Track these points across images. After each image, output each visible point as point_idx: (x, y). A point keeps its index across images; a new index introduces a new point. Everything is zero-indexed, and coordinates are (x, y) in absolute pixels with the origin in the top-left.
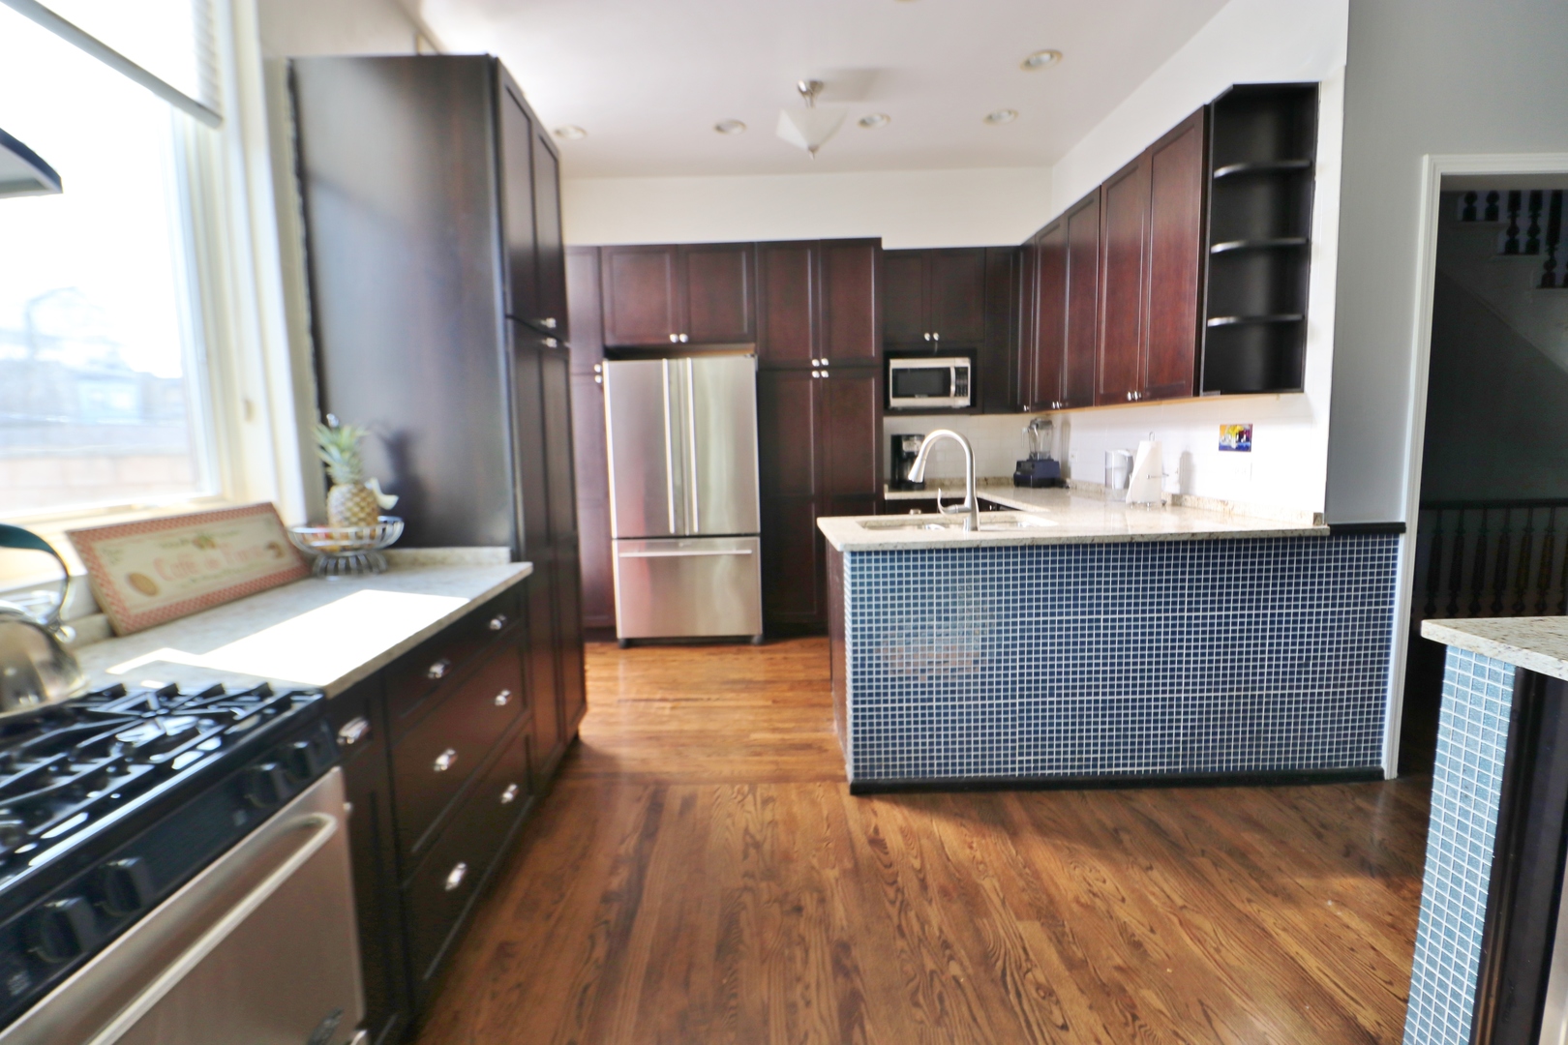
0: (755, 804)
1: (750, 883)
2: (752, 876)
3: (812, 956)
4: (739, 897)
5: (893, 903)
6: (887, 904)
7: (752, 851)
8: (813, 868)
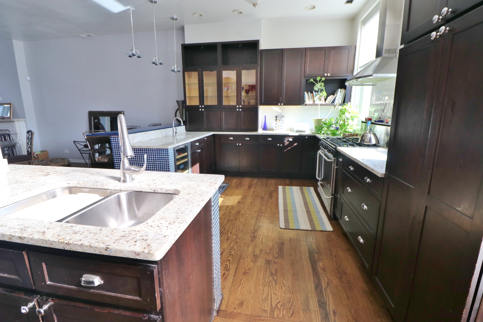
0: (271, 298)
1: (275, 260)
2: (274, 262)
3: (261, 240)
4: (278, 256)
5: (234, 249)
6: (236, 250)
7: (274, 272)
8: (253, 262)
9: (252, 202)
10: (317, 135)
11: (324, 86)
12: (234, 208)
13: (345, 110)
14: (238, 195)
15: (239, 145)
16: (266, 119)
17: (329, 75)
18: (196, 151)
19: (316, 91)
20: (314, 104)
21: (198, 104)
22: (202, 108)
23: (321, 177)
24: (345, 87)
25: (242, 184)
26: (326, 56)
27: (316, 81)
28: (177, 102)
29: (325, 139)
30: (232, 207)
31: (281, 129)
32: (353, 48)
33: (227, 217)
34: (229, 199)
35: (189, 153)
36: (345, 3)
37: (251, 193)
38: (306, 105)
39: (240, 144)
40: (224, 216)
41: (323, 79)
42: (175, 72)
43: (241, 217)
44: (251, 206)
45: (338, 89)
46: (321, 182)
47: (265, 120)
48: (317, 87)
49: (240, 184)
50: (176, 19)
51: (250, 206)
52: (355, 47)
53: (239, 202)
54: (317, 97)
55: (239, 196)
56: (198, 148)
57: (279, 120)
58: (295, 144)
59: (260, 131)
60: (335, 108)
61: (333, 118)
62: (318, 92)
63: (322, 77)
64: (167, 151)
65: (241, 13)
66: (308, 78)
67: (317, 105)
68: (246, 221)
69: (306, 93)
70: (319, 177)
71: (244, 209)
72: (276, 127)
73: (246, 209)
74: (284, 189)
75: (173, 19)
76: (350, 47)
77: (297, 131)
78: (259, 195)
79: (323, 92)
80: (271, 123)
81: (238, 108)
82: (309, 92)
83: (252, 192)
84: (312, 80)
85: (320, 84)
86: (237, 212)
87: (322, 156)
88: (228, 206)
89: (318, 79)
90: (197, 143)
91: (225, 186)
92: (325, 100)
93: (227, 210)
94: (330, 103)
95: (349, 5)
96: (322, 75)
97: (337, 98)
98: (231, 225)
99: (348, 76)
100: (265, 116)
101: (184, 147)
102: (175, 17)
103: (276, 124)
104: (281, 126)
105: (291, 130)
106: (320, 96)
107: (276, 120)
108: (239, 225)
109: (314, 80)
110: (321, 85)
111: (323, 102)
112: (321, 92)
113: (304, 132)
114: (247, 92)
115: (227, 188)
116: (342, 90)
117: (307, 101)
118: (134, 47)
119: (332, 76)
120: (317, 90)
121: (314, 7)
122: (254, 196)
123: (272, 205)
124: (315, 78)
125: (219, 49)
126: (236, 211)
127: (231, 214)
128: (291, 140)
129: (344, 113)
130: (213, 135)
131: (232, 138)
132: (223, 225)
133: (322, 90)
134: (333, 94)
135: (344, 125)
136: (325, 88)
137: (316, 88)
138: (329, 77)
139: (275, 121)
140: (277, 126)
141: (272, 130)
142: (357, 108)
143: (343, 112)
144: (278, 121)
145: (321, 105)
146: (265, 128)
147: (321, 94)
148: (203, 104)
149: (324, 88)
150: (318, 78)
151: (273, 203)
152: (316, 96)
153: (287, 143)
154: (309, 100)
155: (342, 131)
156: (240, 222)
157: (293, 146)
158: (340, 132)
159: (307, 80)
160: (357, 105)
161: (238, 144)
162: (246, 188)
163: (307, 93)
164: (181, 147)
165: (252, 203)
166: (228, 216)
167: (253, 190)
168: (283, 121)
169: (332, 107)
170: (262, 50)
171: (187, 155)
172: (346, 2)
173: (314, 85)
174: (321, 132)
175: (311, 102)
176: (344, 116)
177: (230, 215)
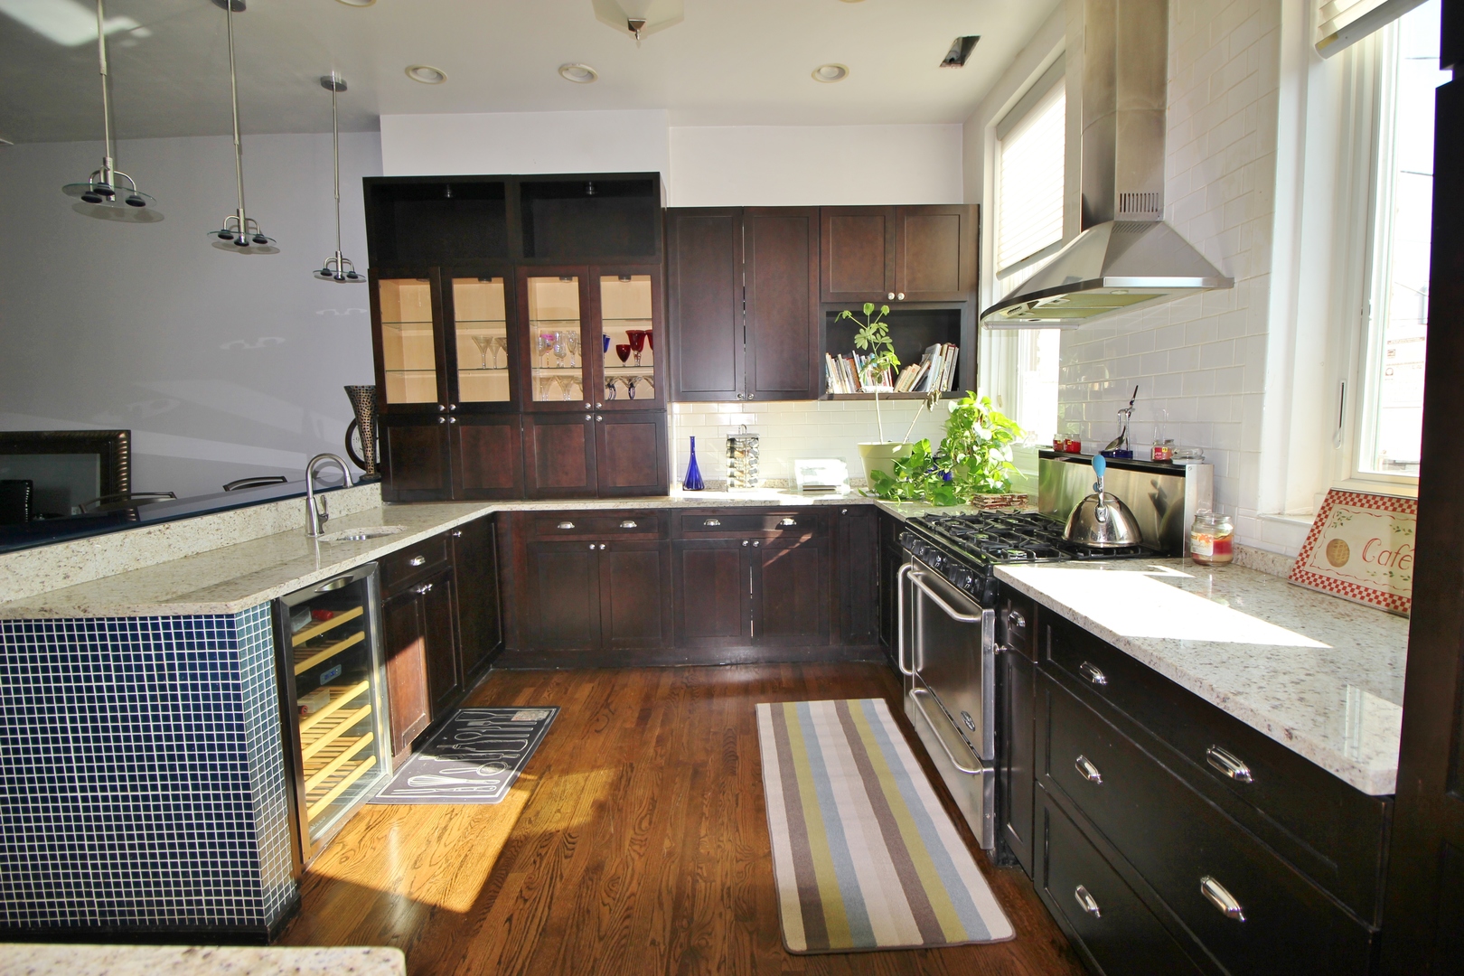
9: (653, 801)
10: (881, 502)
11: (887, 334)
12: (577, 847)
13: (971, 412)
14: (594, 766)
15: (597, 547)
16: (696, 449)
17: (902, 297)
18: (412, 590)
19: (861, 352)
20: (860, 396)
21: (435, 400)
22: (448, 414)
23: (917, 666)
24: (954, 338)
25: (612, 707)
26: (888, 236)
27: (859, 314)
28: (352, 392)
29: (921, 524)
30: (569, 839)
31: (750, 482)
32: (972, 213)
33: (540, 910)
34: (555, 790)
35: (372, 604)
36: (941, 65)
37: (651, 752)
38: (831, 397)
39: (603, 546)
40: (526, 901)
41: (886, 310)
42: (336, 278)
43: (607, 900)
44: (650, 823)
45: (934, 343)
46: (919, 690)
47: (693, 451)
48: (864, 337)
49: (607, 705)
50: (342, 87)
51: (645, 824)
52: (976, 207)
53: (600, 808)
54: (866, 370)
55: (600, 767)
56: (421, 575)
57: (742, 452)
58: (805, 538)
59: (678, 494)
60: (929, 406)
61: (926, 440)
62: (866, 353)
63: (878, 304)
64: (231, 624)
65: (591, 75)
66: (835, 309)
67: (871, 397)
68: (627, 922)
69: (828, 357)
70: (908, 667)
71: (620, 847)
72: (732, 476)
73: (627, 843)
74: (777, 717)
75: (327, 83)
76: (964, 207)
77: (809, 489)
78: (681, 759)
79: (885, 353)
80: (714, 463)
81: (589, 412)
82: (840, 356)
83: (653, 743)
84: (847, 313)
85: (874, 326)
86: (587, 870)
87: (916, 587)
88: (547, 837)
89: (868, 309)
90: (414, 558)
91: (545, 720)
92: (895, 378)
93: (542, 859)
94: (910, 390)
95: (954, 71)
96: (879, 299)
97: (931, 374)
98: (555, 962)
99: (964, 302)
100: (693, 439)
101: (340, 585)
102: (336, 76)
103: (732, 466)
104: (750, 473)
105: (788, 485)
106: (878, 365)
107: (732, 449)
108: (595, 960)
109: (854, 314)
110: (878, 331)
111: (889, 389)
112: (882, 353)
113: (831, 489)
114: (623, 353)
115: (551, 733)
116: (946, 346)
117: (836, 387)
118: (110, 161)
119: (911, 300)
120: (865, 347)
121: (841, 72)
122: (661, 761)
123: (739, 809)
124: (857, 309)
125: (512, 199)
126: (582, 865)
127: (559, 885)
128: (789, 522)
129: (968, 425)
130: (495, 515)
131: (569, 526)
132: (518, 967)
133: (883, 348)
134: (918, 361)
135: (973, 466)
136: (891, 341)
137: (861, 342)
138: (903, 302)
139: (729, 455)
140: (736, 473)
141: (720, 486)
142: (1000, 406)
143: (962, 421)
144: (736, 453)
145: (885, 397)
146: (693, 482)
147: (881, 361)
148: (455, 401)
149: (887, 340)
150: (868, 307)
151: (740, 797)
152: (863, 368)
153: (772, 533)
154: (841, 380)
155: (965, 486)
156: (601, 939)
157: (798, 545)
158: (958, 489)
159: (831, 314)
160: (999, 397)
161: (592, 547)
162: (628, 725)
163: (834, 357)
164: (327, 588)
165: (654, 807)
166: (542, 904)
167: (657, 732)
168: (755, 453)
169: (921, 404)
170: (670, 209)
171: (365, 617)
172: (945, 61)
173: (855, 330)
174: (893, 491)
175: (849, 389)
176: (967, 433)
177: (557, 893)
